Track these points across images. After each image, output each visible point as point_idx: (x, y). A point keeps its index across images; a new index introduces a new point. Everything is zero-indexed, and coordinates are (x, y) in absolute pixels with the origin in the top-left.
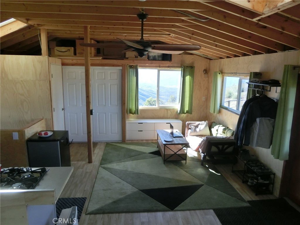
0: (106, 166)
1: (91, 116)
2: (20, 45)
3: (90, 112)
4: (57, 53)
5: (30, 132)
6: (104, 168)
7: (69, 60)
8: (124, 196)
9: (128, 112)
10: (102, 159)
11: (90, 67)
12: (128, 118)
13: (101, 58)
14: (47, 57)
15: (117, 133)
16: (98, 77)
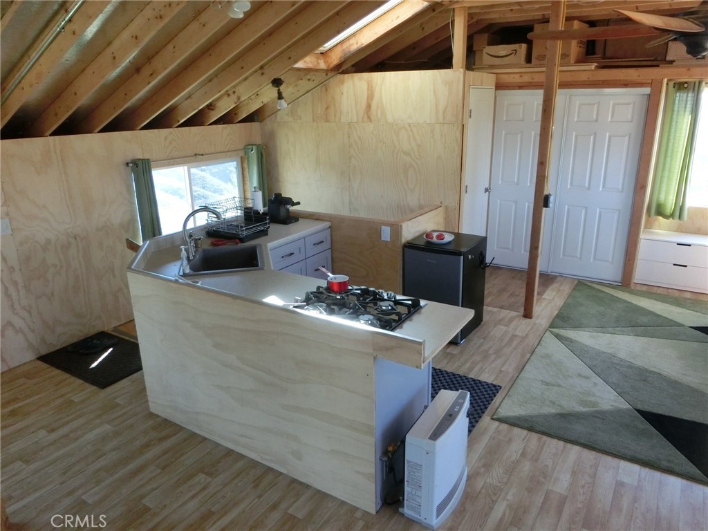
0: (561, 333)
1: (544, 209)
2: (414, 48)
3: (543, 201)
4: (487, 60)
5: (411, 230)
6: (558, 336)
7: (512, 76)
8: (589, 409)
9: (653, 211)
10: (557, 316)
11: (558, 90)
12: (649, 225)
13: (593, 66)
14: (462, 70)
15: (610, 259)
16: (579, 116)
